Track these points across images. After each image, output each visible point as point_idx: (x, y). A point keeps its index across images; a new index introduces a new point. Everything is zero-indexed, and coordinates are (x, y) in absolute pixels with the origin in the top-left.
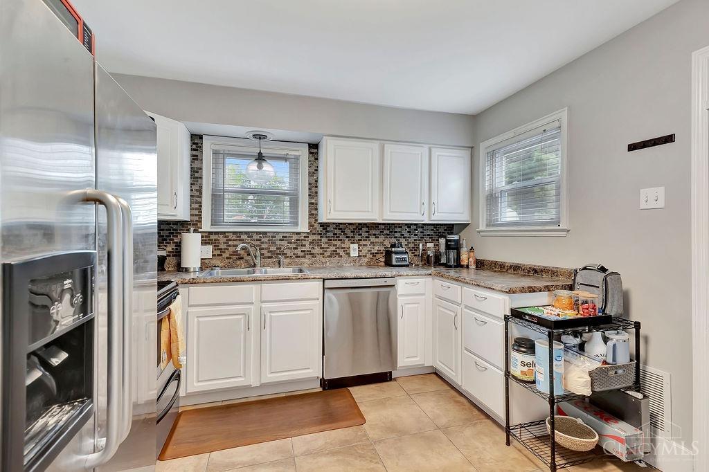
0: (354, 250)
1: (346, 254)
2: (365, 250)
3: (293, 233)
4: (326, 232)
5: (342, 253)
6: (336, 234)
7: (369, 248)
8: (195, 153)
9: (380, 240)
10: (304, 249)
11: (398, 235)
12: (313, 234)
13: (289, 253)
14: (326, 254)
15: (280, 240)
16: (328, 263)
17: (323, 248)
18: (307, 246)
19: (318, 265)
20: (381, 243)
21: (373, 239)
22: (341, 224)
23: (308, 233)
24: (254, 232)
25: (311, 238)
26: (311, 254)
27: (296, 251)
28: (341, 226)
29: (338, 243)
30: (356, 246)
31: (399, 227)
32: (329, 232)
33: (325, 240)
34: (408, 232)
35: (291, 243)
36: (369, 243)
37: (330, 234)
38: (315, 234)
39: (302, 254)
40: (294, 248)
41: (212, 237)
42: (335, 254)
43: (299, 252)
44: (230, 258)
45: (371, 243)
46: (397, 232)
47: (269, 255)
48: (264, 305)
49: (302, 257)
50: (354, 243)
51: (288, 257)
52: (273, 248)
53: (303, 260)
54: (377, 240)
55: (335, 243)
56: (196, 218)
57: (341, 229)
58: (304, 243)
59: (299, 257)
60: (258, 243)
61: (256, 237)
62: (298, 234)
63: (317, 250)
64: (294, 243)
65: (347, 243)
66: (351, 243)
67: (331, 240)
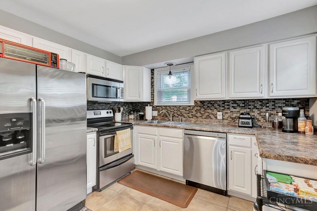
0: (220, 115)
1: (215, 117)
2: (226, 116)
3: (187, 106)
4: (203, 105)
5: (212, 116)
6: (209, 107)
7: (229, 114)
8: (152, 76)
9: (238, 110)
10: (192, 114)
11: (252, 107)
12: (197, 107)
13: (186, 115)
14: (204, 117)
15: (182, 109)
16: (204, 122)
17: (202, 114)
18: (194, 112)
19: (199, 122)
20: (238, 112)
21: (232, 109)
22: (212, 101)
23: (194, 106)
24: (172, 106)
25: (196, 108)
26: (196, 116)
27: (188, 115)
28: (212, 102)
29: (210, 111)
30: (221, 113)
31: (252, 102)
32: (205, 105)
33: (203, 109)
34: (260, 105)
35: (186, 111)
36: (229, 111)
37: (206, 107)
38: (198, 107)
39: (192, 116)
40: (188, 113)
41: (158, 108)
42: (208, 117)
43: (190, 115)
44: (163, 116)
45: (231, 111)
46: (250, 105)
47: (177, 116)
48: (161, 137)
49: (192, 118)
50: (219, 111)
51: (185, 117)
52: (179, 113)
53: (191, 119)
54: (235, 110)
55: (209, 111)
56: (153, 101)
57: (212, 104)
58: (192, 111)
59: (190, 117)
60: (173, 110)
61: (172, 108)
62: (190, 106)
63: (199, 115)
64: (188, 111)
65: (215, 111)
66: (218, 111)
67: (206, 110)
